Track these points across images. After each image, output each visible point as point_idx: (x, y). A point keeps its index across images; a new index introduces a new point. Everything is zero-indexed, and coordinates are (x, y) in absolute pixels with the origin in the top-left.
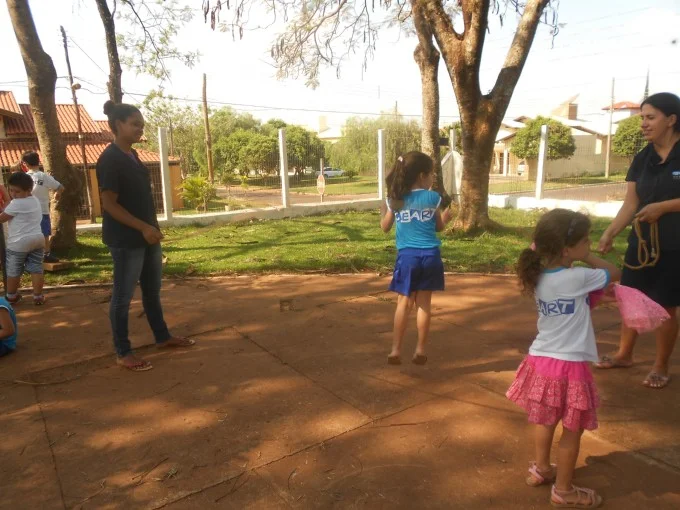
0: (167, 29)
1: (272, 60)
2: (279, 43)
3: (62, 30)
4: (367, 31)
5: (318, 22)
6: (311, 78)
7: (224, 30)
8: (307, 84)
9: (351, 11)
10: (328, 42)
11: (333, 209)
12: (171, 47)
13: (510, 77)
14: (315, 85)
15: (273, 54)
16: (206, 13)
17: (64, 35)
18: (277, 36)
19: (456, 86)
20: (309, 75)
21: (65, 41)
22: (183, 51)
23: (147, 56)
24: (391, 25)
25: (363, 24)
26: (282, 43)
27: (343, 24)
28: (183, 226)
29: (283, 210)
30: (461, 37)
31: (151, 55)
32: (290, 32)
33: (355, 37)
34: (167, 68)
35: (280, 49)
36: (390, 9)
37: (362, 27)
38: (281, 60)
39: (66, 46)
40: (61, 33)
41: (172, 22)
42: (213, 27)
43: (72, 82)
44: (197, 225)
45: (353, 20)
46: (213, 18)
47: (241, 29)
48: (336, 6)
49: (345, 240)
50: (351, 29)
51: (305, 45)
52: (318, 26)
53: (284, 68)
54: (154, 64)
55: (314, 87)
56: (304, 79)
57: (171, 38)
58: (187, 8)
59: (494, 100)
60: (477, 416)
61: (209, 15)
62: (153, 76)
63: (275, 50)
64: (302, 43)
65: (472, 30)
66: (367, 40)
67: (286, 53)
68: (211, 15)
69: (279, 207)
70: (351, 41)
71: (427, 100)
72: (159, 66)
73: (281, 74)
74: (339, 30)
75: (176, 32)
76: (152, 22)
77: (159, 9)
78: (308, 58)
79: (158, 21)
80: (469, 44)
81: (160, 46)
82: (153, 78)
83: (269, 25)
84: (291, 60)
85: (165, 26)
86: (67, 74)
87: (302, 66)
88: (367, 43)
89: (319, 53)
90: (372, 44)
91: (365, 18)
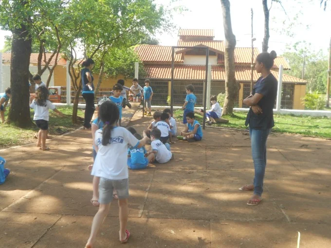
3: (252, 10)
16: (321, 3)
17: (252, 13)
21: (252, 15)
39: (252, 18)
43: (252, 37)
46: (325, 5)
68: (324, 3)
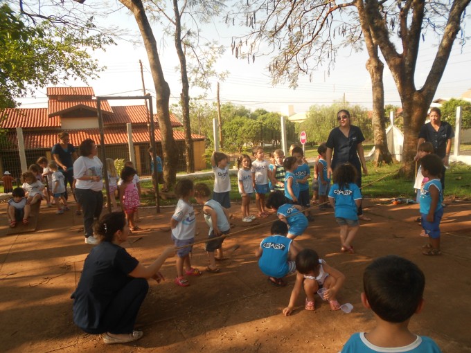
0: (210, 59)
1: (269, 73)
2: (275, 62)
3: (140, 62)
4: (330, 50)
5: (299, 48)
6: (293, 82)
7: (243, 58)
8: (290, 86)
9: (319, 39)
10: (305, 60)
12: (212, 69)
13: (435, 78)
15: (270, 69)
16: (233, 49)
17: (141, 65)
18: (273, 59)
21: (142, 68)
22: (219, 71)
23: (199, 75)
24: (346, 46)
25: (328, 46)
26: (277, 63)
30: (401, 56)
31: (201, 75)
32: (282, 55)
33: (322, 55)
34: (210, 82)
35: (276, 65)
36: (346, 36)
37: (327, 49)
38: (275, 73)
39: (142, 72)
41: (214, 55)
42: (237, 57)
43: (145, 92)
45: (321, 45)
46: (237, 50)
47: (254, 57)
48: (310, 38)
50: (320, 50)
51: (290, 62)
52: (299, 50)
53: (276, 78)
54: (202, 80)
55: (295, 87)
56: (288, 83)
57: (212, 65)
58: (222, 46)
61: (235, 50)
62: (201, 87)
63: (272, 68)
64: (288, 61)
65: (409, 52)
66: (330, 56)
67: (278, 68)
70: (319, 57)
71: (375, 94)
72: (205, 81)
73: (275, 82)
75: (215, 61)
76: (202, 57)
77: (207, 48)
78: (291, 71)
79: (206, 55)
80: (407, 60)
81: (206, 70)
83: (269, 52)
84: (281, 73)
85: (210, 58)
87: (288, 75)
88: (330, 59)
89: (299, 67)
90: (333, 58)
91: (329, 43)
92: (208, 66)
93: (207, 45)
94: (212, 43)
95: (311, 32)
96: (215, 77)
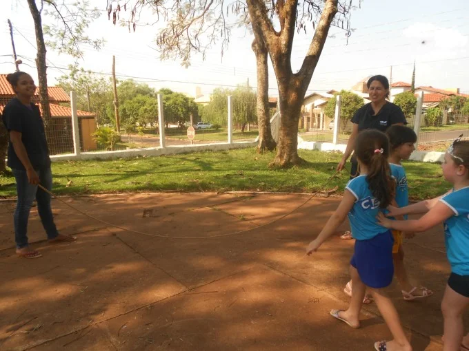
0: (81, 23)
1: (157, 47)
2: (162, 35)
3: (9, 22)
4: (223, 29)
5: (190, 22)
6: (185, 60)
7: (123, 25)
8: (182, 64)
9: (212, 15)
10: (196, 35)
11: (196, 150)
12: (84, 35)
13: (311, 62)
14: (188, 65)
15: (158, 43)
16: (109, 13)
17: (10, 26)
18: (161, 30)
19: (275, 67)
20: (184, 58)
21: (11, 30)
22: (93, 38)
23: (67, 41)
24: (240, 26)
25: (221, 24)
26: (164, 35)
27: (207, 23)
28: (87, 160)
29: (160, 149)
30: (279, 35)
31: (69, 41)
32: (169, 27)
33: (216, 33)
34: (81, 50)
35: (162, 40)
36: (239, 15)
37: (220, 27)
38: (163, 47)
39: (11, 33)
40: (8, 24)
41: (84, 18)
42: (114, 23)
43: (16, 59)
44: (98, 159)
45: (213, 21)
46: (115, 16)
47: (134, 25)
48: (202, 12)
49: (199, 170)
50: (212, 27)
51: (181, 37)
52: (189, 25)
53: (166, 52)
54: (71, 47)
55: (187, 67)
56: (181, 60)
57: (84, 29)
58: (96, 9)
59: (301, 77)
60: (260, 286)
61: (112, 15)
62: (71, 55)
63: (159, 40)
64: (178, 36)
65: (285, 30)
66: (223, 35)
67: (167, 42)
68: (113, 14)
69: (157, 148)
70: (212, 35)
71: (260, 77)
72: (75, 48)
74: (204, 27)
75: (87, 25)
76: (70, 18)
77: (75, 10)
78: (183, 46)
79: (75, 17)
80: (283, 39)
81: (76, 35)
82: (71, 56)
83: (154, 22)
84: (170, 48)
85: (79, 20)
86: (13, 53)
87: (178, 52)
88: (223, 37)
89: (190, 43)
90: (227, 38)
91: (222, 20)
92: (78, 31)
93: (75, 5)
94: (82, 4)
95: (203, 6)
96: (88, 44)
